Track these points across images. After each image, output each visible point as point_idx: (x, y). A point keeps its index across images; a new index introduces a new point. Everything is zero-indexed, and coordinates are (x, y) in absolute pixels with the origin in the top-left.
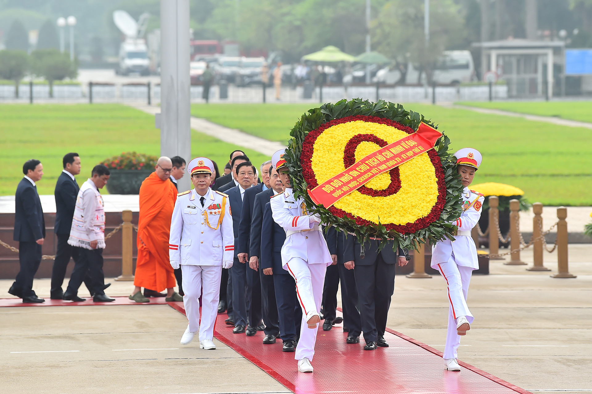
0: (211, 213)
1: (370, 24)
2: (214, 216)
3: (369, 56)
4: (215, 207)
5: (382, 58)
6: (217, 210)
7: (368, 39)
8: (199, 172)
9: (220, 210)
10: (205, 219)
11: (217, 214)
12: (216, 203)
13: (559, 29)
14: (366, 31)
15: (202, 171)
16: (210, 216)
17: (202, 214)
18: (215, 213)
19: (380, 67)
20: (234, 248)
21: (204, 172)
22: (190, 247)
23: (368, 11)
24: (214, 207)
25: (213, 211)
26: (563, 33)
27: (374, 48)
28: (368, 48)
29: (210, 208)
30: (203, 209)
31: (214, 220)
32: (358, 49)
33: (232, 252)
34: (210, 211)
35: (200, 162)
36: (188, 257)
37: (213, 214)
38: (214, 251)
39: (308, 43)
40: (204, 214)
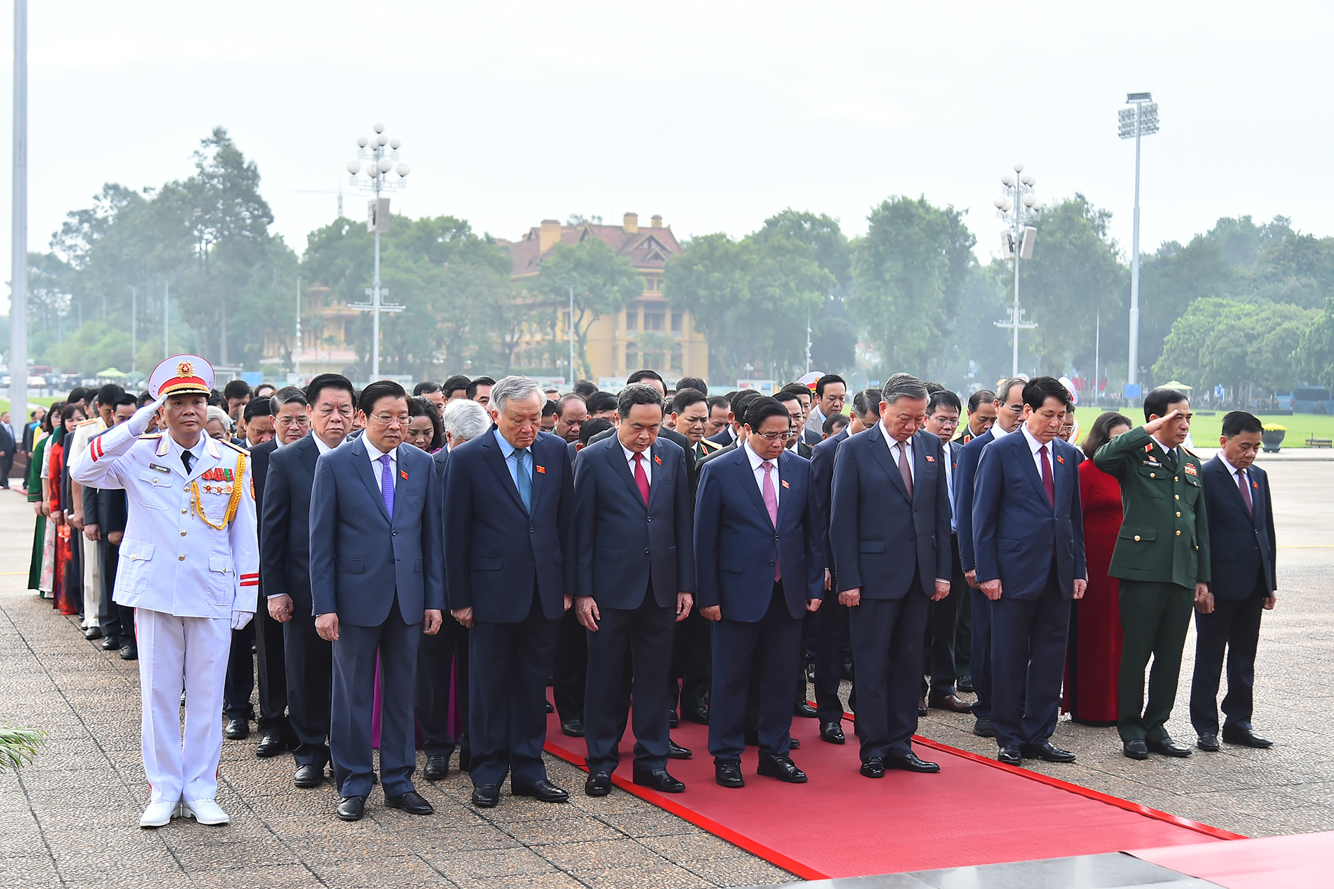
0: (208, 489)
1: (135, 356)
2: (215, 497)
3: (134, 373)
4: (221, 475)
5: (142, 375)
6: (223, 484)
7: (134, 365)
8: (184, 392)
9: (230, 484)
10: (192, 500)
11: (222, 492)
12: (223, 465)
13: (239, 363)
14: (132, 361)
15: (190, 389)
16: (204, 496)
17: (185, 489)
18: (220, 490)
19: (140, 380)
20: (257, 579)
21: (195, 391)
22: (148, 565)
23: (134, 350)
24: (218, 475)
25: (214, 484)
26: (241, 365)
27: (136, 370)
28: (134, 369)
29: (206, 476)
30: (189, 478)
31: (215, 506)
32: (128, 370)
33: (255, 589)
34: (208, 484)
35: (184, 365)
36: (141, 587)
37: (213, 491)
38: (211, 581)
39: (99, 367)
40: (191, 487)
